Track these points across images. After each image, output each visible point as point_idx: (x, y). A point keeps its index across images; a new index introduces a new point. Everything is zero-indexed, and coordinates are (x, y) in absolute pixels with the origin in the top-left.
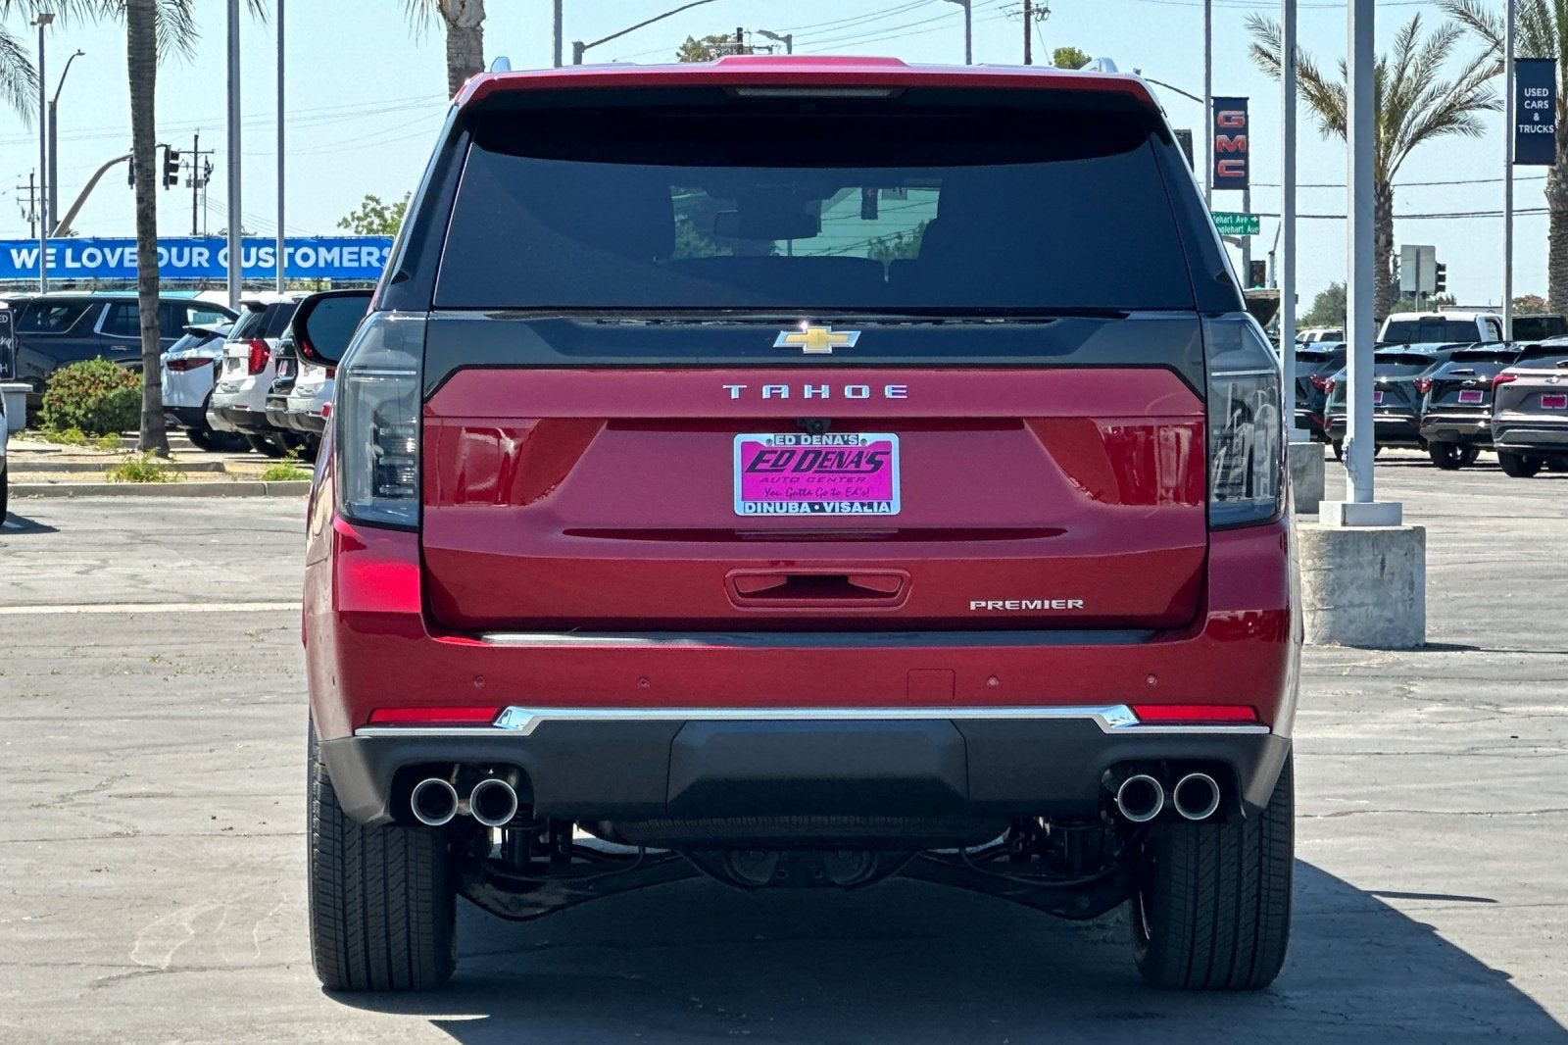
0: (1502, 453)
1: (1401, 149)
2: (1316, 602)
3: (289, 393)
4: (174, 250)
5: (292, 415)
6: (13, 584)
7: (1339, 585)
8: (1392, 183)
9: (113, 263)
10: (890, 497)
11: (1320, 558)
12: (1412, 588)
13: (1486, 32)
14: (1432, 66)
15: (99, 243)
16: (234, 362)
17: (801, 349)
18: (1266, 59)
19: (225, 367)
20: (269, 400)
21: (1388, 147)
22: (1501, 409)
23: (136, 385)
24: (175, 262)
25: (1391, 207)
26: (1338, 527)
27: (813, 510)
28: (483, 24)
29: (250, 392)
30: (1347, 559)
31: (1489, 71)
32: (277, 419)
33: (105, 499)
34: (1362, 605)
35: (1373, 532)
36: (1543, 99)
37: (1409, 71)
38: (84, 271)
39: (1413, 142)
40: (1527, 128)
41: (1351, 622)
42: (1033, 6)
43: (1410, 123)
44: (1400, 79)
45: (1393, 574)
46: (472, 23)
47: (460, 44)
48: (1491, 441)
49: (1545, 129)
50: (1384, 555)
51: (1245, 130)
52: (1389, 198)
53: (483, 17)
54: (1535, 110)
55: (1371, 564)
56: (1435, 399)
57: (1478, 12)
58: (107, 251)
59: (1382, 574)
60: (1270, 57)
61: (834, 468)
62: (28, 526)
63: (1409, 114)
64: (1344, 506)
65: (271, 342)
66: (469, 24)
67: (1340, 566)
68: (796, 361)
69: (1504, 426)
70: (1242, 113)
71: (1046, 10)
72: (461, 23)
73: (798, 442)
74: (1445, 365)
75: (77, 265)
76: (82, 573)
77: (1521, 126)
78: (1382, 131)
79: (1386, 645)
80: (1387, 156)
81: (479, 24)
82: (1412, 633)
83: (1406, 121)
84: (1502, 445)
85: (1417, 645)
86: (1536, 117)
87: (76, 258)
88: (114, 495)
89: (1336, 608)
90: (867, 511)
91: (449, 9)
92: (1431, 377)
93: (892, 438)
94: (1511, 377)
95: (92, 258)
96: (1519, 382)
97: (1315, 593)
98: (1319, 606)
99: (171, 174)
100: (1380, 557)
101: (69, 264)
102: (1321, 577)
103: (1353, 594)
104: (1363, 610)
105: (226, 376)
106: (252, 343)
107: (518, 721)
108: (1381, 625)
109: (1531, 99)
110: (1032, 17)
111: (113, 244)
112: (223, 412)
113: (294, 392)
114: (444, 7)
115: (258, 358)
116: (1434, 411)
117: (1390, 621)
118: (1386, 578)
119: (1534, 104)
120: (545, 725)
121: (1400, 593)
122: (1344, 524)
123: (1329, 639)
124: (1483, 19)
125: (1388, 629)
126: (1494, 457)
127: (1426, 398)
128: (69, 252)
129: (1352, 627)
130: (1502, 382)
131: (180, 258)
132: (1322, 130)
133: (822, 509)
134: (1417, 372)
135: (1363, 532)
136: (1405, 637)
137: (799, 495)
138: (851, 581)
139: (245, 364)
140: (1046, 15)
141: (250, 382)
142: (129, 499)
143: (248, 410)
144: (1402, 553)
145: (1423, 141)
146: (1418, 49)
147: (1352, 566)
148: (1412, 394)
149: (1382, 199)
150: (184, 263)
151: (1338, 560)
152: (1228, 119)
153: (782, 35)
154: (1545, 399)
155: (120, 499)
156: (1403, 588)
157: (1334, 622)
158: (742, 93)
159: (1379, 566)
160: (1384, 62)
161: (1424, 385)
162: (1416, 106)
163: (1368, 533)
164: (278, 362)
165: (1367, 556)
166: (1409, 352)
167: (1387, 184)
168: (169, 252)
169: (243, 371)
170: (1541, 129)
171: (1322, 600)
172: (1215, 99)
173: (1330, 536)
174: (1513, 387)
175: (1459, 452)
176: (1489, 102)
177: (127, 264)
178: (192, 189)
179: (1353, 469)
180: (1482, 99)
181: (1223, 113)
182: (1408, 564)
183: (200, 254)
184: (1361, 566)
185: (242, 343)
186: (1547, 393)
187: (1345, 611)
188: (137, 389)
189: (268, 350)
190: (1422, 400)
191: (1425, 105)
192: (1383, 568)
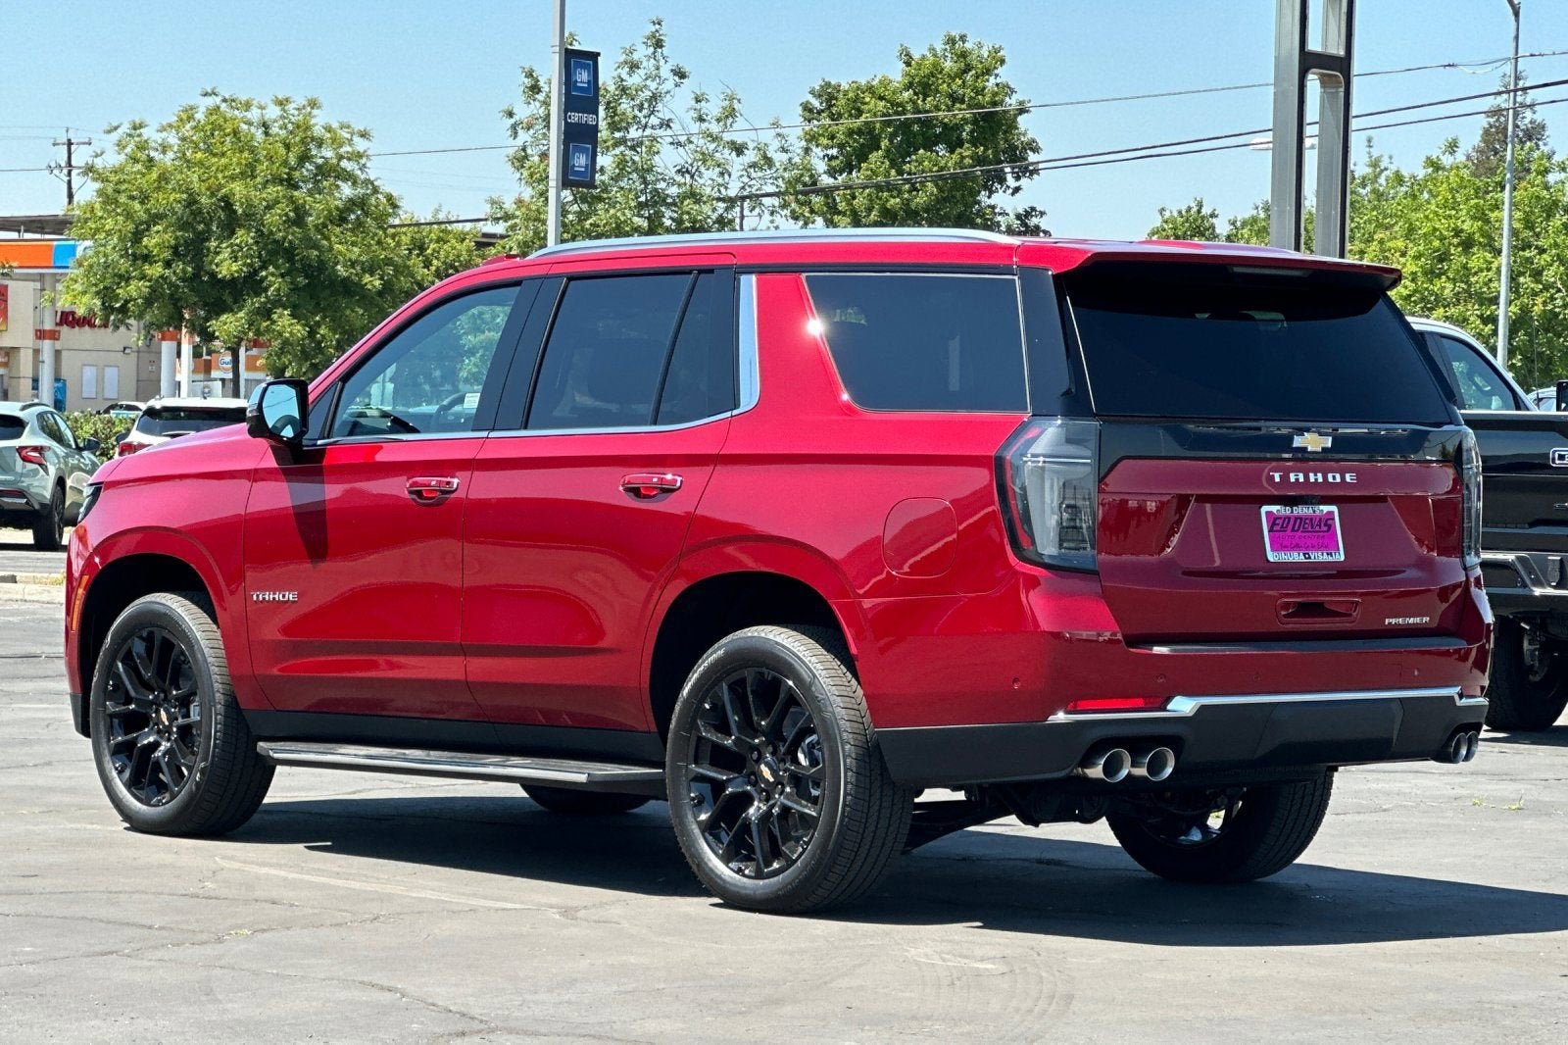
10: (1338, 549)
17: (1306, 448)
27: (1306, 558)
61: (1310, 529)
68: (1303, 456)
73: (1292, 512)
90: (1330, 559)
93: (1334, 508)
107: (1183, 706)
120: (1203, 708)
133: (1310, 558)
137: (1296, 547)
138: (1327, 606)
158: (1237, 270)
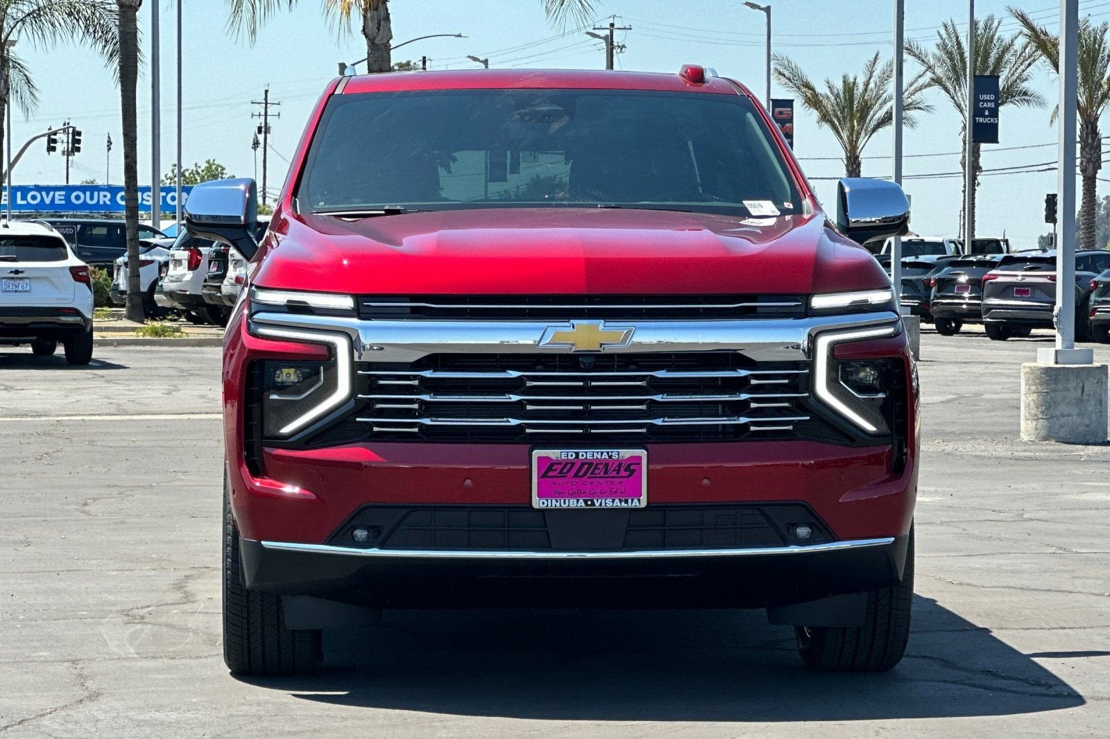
0: (987, 325)
1: (866, 134)
2: (1038, 413)
3: (222, 283)
4: (88, 193)
5: (225, 296)
6: (129, 401)
7: (1054, 403)
8: (860, 157)
9: (48, 201)
11: (1041, 385)
12: (1101, 405)
13: (923, 61)
14: (886, 82)
15: (38, 188)
16: (178, 262)
18: (782, 77)
19: (171, 266)
20: (205, 286)
21: (859, 134)
22: (988, 297)
23: (100, 277)
24: (89, 201)
25: (860, 171)
26: (1052, 364)
28: (391, 42)
29: (189, 281)
30: (1060, 385)
31: (922, 86)
32: (211, 299)
33: (138, 348)
34: (1069, 415)
35: (1076, 368)
36: (991, 101)
37: (872, 85)
38: (29, 206)
39: (874, 130)
40: (981, 120)
41: (1062, 427)
42: (615, 44)
43: (872, 118)
44: (866, 90)
45: (1089, 395)
46: (385, 41)
47: (377, 54)
48: (981, 318)
49: (992, 120)
50: (1083, 383)
51: (791, 120)
52: (859, 165)
53: (391, 38)
54: (986, 108)
55: (1075, 389)
56: (939, 290)
57: (917, 48)
58: (44, 194)
59: (1082, 396)
60: (784, 76)
62: (105, 366)
63: (871, 113)
64: (1056, 351)
65: (204, 250)
66: (382, 42)
67: (1055, 390)
69: (990, 308)
70: (790, 109)
71: (624, 46)
72: (377, 41)
74: (946, 269)
75: (24, 202)
76: (167, 394)
77: (977, 119)
78: (856, 124)
79: (1085, 442)
80: (858, 138)
81: (388, 41)
82: (1101, 434)
83: (869, 117)
84: (988, 320)
85: (1104, 442)
86: (987, 113)
87: (24, 198)
88: (143, 345)
89: (1052, 417)
91: (368, 31)
92: (936, 276)
94: (996, 276)
95: (34, 198)
96: (1000, 279)
97: (1037, 408)
98: (1041, 416)
99: (76, 145)
100: (1081, 384)
101: (19, 202)
102: (1041, 397)
103: (1063, 408)
104: (1070, 418)
105: (173, 271)
106: (190, 250)
108: (1082, 428)
109: (984, 101)
110: (614, 51)
111: (48, 189)
112: (171, 295)
113: (225, 282)
114: (366, 31)
115: (194, 260)
116: (938, 298)
117: (1088, 426)
118: (1085, 397)
119: (985, 105)
121: (1093, 408)
122: (1056, 363)
123: (1046, 438)
124: (920, 53)
125: (1086, 431)
126: (981, 328)
127: (933, 290)
128: (19, 194)
129: (1062, 430)
130: (988, 279)
131: (92, 198)
132: (818, 122)
134: (925, 273)
135: (1070, 368)
136: (1097, 436)
139: (185, 263)
140: (624, 49)
141: (189, 275)
142: (153, 348)
143: (188, 293)
144: (1095, 381)
145: (880, 130)
146: (877, 72)
147: (1062, 390)
148: (921, 287)
149: (855, 166)
150: (95, 201)
151: (1053, 386)
152: (781, 113)
153: (482, 58)
154: (1016, 290)
155: (148, 348)
156: (1096, 404)
157: (1050, 427)
159: (1080, 390)
160: (855, 79)
161: (932, 282)
162: (876, 107)
163: (1073, 368)
164: (210, 262)
165: (1072, 384)
166: (917, 261)
167: (858, 157)
168: (85, 194)
169: (184, 268)
170: (989, 120)
171: (1042, 412)
172: (772, 100)
173: (1048, 370)
174: (996, 283)
175: (953, 325)
176: (921, 106)
177: (57, 202)
178: (66, 157)
179: (1061, 327)
180: (917, 103)
181: (777, 110)
182: (1098, 388)
183: (105, 196)
184: (1067, 389)
185: (184, 250)
186: (1016, 286)
187: (1058, 419)
188: (101, 280)
189: (201, 255)
190: (931, 291)
191: (881, 107)
192: (1083, 391)
